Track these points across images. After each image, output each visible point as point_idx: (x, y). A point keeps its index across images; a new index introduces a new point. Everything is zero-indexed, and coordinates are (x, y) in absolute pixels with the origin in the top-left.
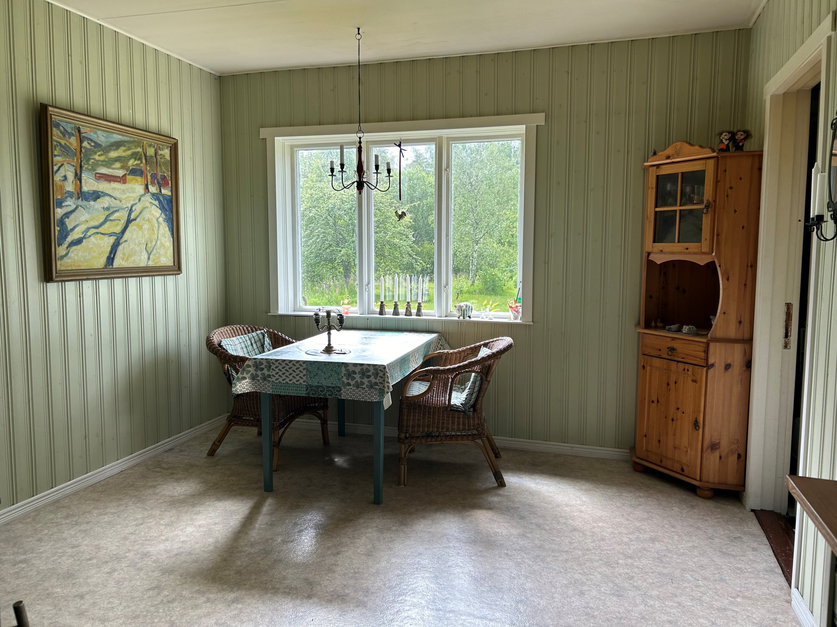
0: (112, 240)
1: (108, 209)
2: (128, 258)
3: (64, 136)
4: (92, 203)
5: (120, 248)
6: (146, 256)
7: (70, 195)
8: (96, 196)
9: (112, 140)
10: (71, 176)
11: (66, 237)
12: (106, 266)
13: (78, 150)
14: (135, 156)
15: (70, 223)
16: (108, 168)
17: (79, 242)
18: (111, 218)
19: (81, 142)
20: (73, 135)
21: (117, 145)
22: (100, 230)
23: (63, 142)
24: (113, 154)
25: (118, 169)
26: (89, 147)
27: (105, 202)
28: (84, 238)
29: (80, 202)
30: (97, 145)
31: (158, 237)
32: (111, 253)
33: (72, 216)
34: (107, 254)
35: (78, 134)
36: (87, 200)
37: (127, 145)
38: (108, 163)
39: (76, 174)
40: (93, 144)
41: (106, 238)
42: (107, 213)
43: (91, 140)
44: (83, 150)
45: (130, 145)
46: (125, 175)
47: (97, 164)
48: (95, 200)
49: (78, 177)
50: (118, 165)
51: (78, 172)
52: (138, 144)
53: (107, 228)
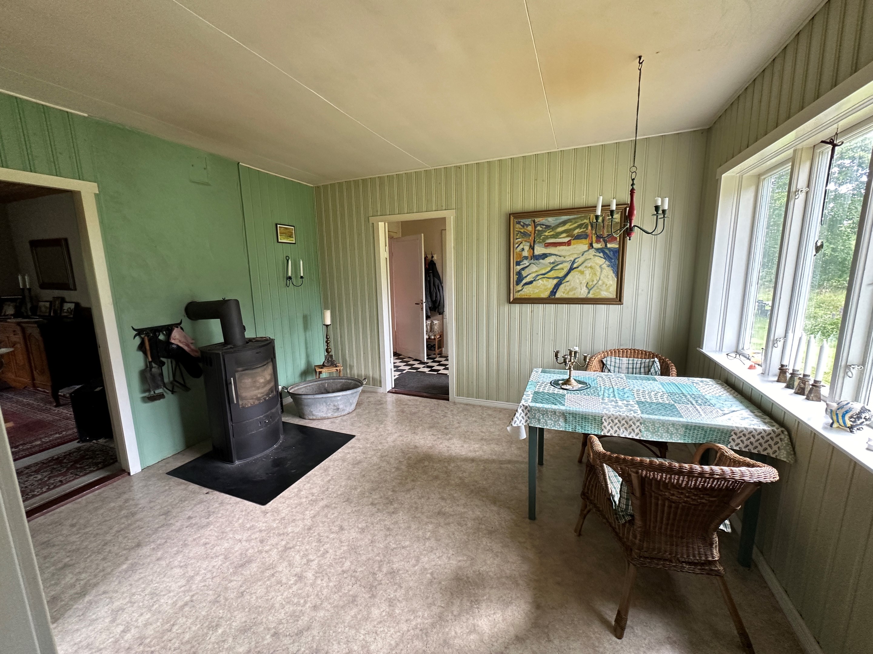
0: (555, 281)
1: (553, 263)
2: (568, 292)
3: (523, 227)
4: (541, 261)
5: (562, 286)
6: (587, 291)
7: (526, 258)
8: (544, 256)
9: (561, 221)
10: (527, 248)
11: (522, 280)
12: (549, 296)
13: (533, 232)
14: (580, 226)
15: (524, 273)
16: (556, 238)
17: (531, 282)
18: (556, 268)
19: (535, 227)
20: (530, 225)
21: (564, 223)
22: (546, 276)
23: (522, 231)
24: (560, 229)
25: (564, 238)
26: (541, 229)
27: (551, 259)
28: (534, 280)
29: (532, 261)
30: (548, 227)
31: (600, 279)
32: (554, 289)
33: (527, 270)
34: (551, 290)
35: (533, 224)
36: (537, 260)
37: (574, 221)
38: (557, 235)
39: (530, 246)
40: (544, 227)
41: (550, 280)
42: (552, 265)
43: (543, 225)
44: (536, 232)
45: (577, 220)
46: (570, 241)
47: (547, 237)
48: (543, 259)
49: (532, 248)
50: (564, 235)
51: (532, 245)
52: (585, 218)
53: (552, 274)
